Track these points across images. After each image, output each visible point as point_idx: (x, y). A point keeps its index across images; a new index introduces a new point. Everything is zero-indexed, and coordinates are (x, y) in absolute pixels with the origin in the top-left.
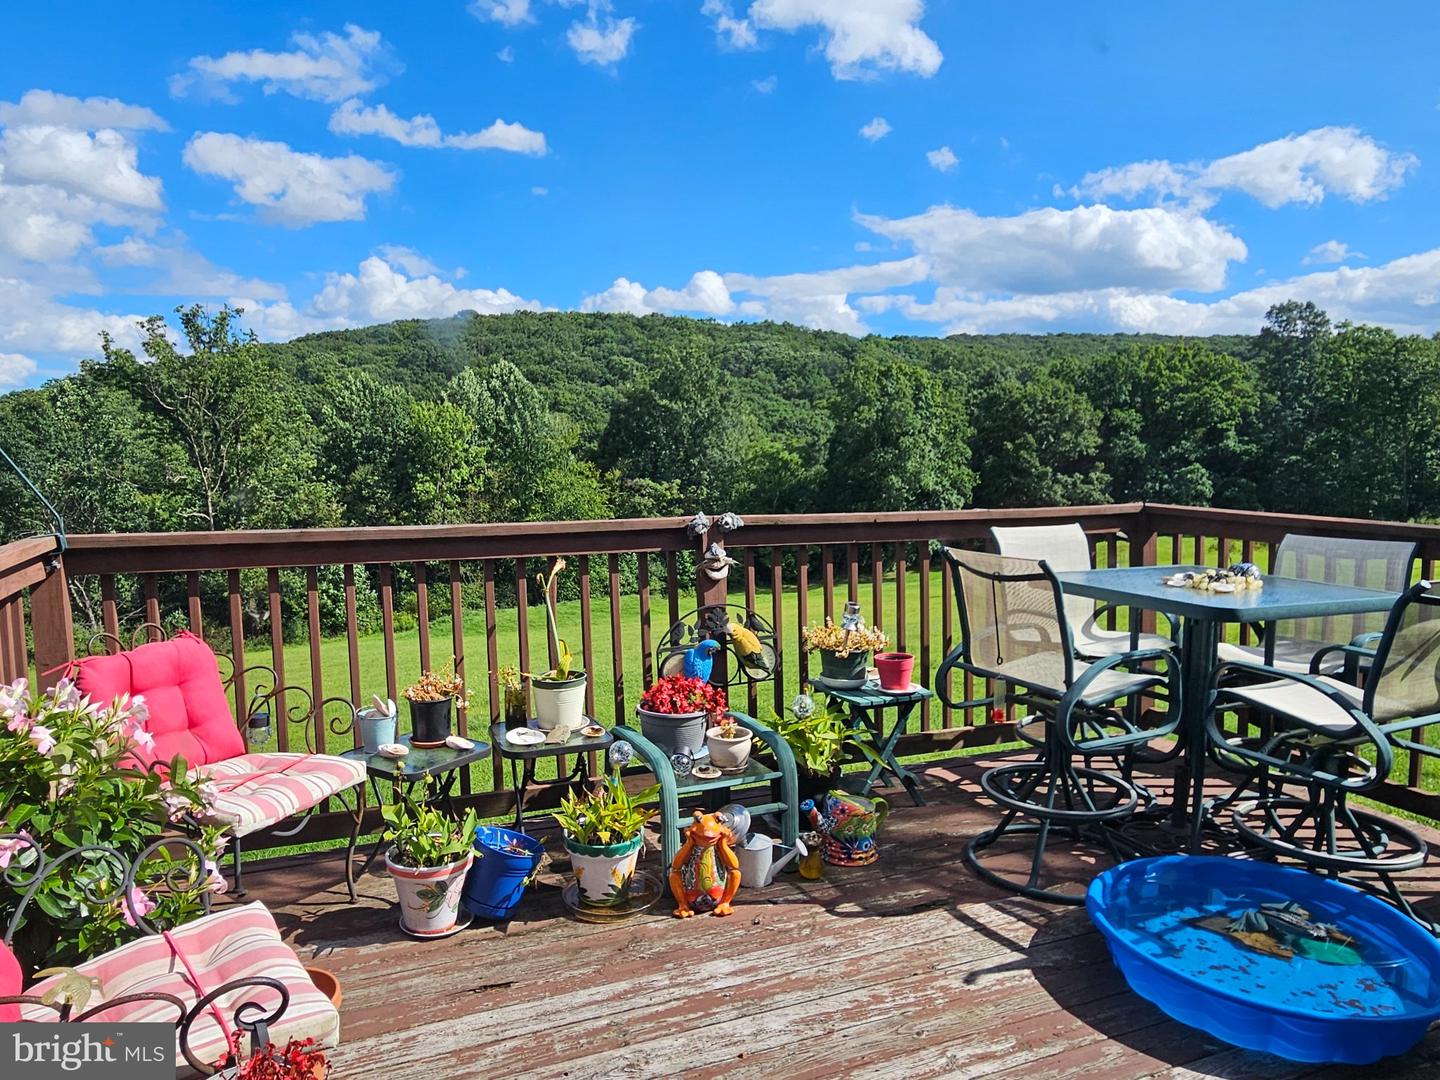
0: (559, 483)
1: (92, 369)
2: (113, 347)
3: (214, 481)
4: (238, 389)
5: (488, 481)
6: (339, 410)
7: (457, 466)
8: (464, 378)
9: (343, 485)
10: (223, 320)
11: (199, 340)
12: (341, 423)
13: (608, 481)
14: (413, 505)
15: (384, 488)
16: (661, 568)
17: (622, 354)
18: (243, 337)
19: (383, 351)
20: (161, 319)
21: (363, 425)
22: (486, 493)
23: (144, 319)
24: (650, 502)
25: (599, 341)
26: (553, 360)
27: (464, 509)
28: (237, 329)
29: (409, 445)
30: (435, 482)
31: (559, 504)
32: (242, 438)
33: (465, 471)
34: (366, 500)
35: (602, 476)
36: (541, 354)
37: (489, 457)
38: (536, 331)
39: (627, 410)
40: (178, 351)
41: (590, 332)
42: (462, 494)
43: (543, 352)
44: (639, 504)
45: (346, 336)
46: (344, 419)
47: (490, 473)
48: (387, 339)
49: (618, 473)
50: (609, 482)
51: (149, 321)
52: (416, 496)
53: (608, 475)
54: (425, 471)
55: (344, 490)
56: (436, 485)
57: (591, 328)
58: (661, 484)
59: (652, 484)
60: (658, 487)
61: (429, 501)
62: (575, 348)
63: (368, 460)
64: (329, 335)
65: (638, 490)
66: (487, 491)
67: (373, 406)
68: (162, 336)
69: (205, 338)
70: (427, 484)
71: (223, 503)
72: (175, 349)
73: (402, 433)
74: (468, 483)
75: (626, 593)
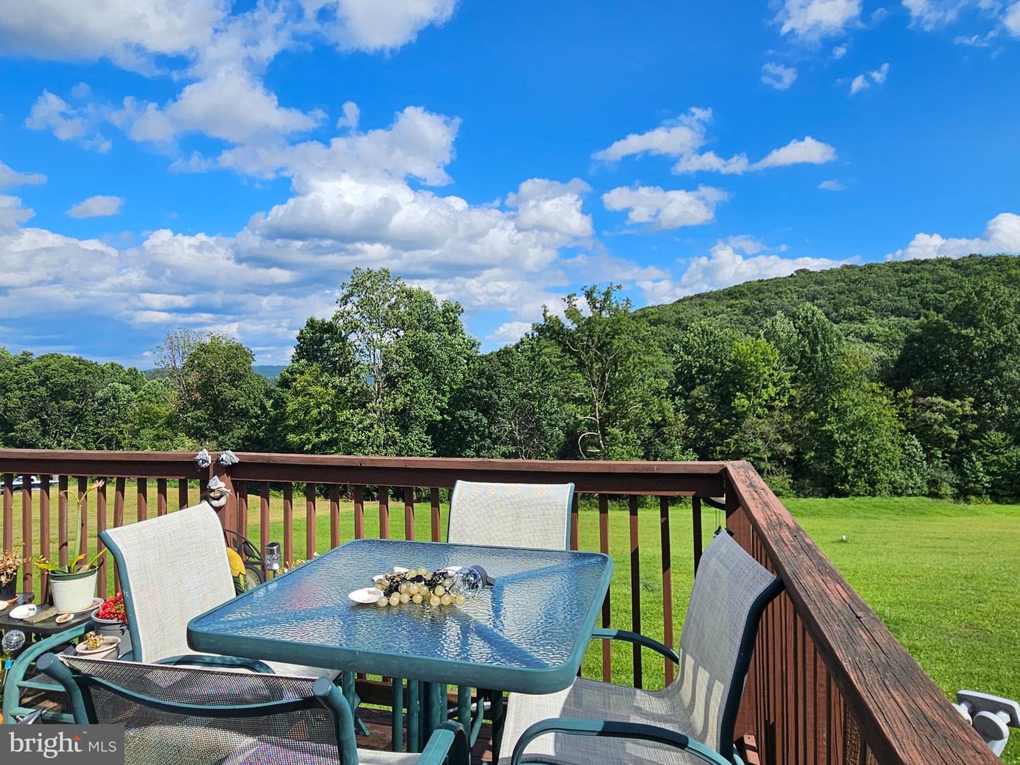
0: (853, 400)
1: (537, 328)
2: (548, 315)
3: (600, 396)
4: (616, 337)
5: (792, 398)
6: (684, 347)
7: (765, 387)
8: (776, 320)
9: (686, 399)
10: (607, 294)
11: (595, 307)
12: (686, 357)
13: (900, 398)
14: (734, 415)
15: (713, 402)
16: (952, 475)
17: (936, 291)
18: (622, 302)
19: (733, 304)
20: (575, 295)
21: (701, 357)
22: (791, 407)
23: (565, 297)
24: (940, 417)
25: (914, 283)
26: (869, 302)
27: (771, 419)
28: (617, 299)
29: (732, 371)
30: (749, 398)
31: (850, 418)
32: (619, 368)
33: (772, 390)
34: (699, 411)
35: (895, 394)
36: (860, 297)
37: (793, 380)
38: (856, 280)
39: (919, 339)
40: (583, 314)
41: (906, 276)
42: (771, 408)
43: (862, 296)
44: (930, 418)
45: (708, 296)
46: (688, 354)
47: (793, 392)
48: (738, 295)
49: (910, 392)
50: (902, 400)
51: (568, 297)
52: (734, 408)
53: (901, 395)
54: (741, 390)
55: (686, 402)
56: (750, 401)
57: (908, 273)
58: (953, 402)
59: (943, 401)
60: (950, 404)
61: (745, 412)
62: (892, 289)
63: (703, 382)
64: (698, 296)
65: (930, 407)
66: (791, 406)
67: (709, 344)
68: (575, 305)
69: (598, 305)
70: (742, 400)
71: (605, 411)
72: (582, 313)
73: (728, 363)
74: (775, 400)
75: (916, 495)
